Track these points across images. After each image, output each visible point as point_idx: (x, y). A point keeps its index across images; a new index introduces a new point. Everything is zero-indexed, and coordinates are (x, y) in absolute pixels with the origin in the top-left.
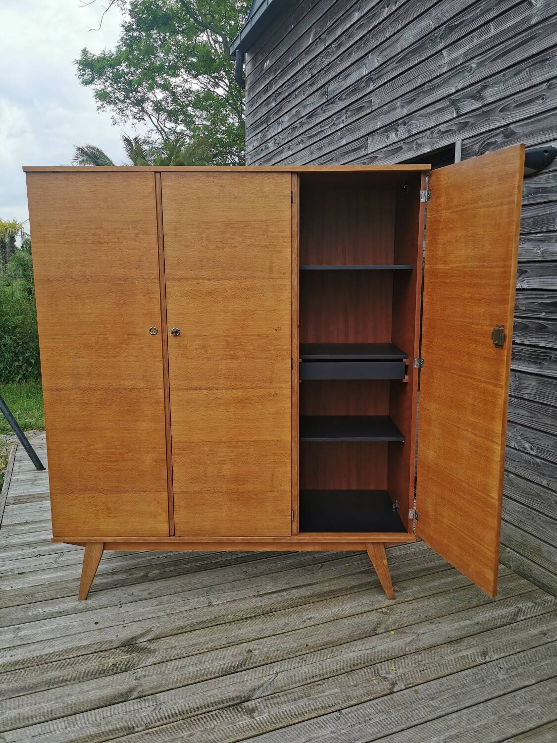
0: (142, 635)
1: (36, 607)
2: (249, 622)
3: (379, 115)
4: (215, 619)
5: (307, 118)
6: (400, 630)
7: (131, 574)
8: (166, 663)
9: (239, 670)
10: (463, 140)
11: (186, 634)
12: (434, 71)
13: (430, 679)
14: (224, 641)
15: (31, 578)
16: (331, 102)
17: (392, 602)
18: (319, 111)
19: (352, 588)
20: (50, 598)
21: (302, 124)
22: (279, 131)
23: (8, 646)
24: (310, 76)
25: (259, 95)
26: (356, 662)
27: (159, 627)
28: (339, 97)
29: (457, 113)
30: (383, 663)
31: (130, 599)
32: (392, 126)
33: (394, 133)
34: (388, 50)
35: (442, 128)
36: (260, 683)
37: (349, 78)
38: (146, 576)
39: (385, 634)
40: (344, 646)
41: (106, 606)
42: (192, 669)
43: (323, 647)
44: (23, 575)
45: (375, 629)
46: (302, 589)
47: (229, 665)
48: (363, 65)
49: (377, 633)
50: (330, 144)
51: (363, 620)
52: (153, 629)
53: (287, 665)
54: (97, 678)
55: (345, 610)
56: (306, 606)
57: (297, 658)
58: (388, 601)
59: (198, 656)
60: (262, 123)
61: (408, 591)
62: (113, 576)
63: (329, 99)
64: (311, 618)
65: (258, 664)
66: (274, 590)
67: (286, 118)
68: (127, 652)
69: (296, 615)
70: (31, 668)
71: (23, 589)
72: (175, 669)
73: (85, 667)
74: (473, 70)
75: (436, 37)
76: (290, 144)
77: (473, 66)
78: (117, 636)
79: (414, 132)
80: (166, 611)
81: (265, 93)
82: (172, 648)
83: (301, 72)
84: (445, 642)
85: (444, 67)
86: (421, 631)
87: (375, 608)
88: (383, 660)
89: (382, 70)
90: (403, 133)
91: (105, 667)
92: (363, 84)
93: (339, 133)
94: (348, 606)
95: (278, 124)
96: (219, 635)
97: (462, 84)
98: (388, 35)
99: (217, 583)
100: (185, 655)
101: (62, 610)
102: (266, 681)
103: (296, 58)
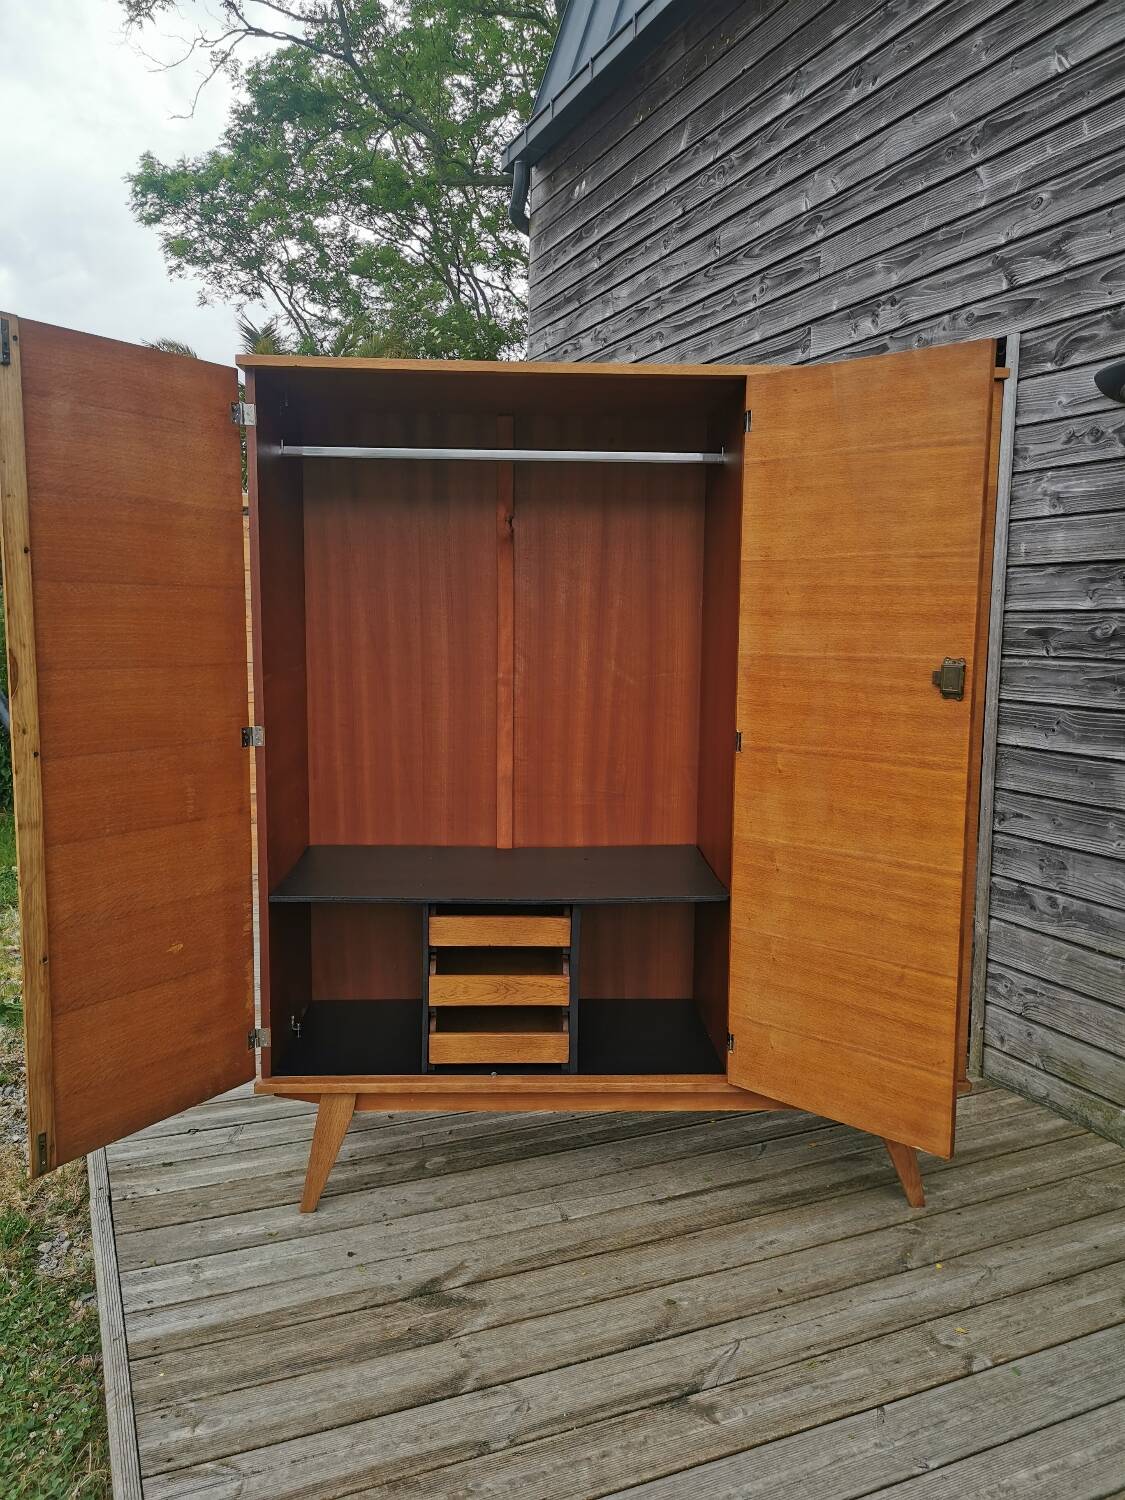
0: (449, 1275)
1: (218, 1227)
2: (651, 1249)
3: (836, 286)
4: (583, 1245)
5: (672, 291)
6: (951, 1262)
7: (390, 1165)
8: (514, 1326)
9: (661, 1337)
10: (1022, 333)
11: (536, 1273)
12: (957, 205)
13: (1037, 1349)
14: (615, 1285)
15: (192, 1173)
16: (729, 259)
17: (919, 1212)
18: (700, 277)
19: (836, 1186)
20: (242, 1209)
21: (660, 303)
22: (608, 315)
23: (185, 1298)
24: (680, 212)
25: (561, 247)
26: (885, 1320)
27: (477, 1260)
28: (746, 251)
29: (1010, 281)
30: (938, 1321)
31: (404, 1209)
32: (867, 306)
33: (870, 319)
34: (857, 166)
35: (977, 310)
36: (710, 1360)
37: (768, 216)
38: (421, 1166)
39: (926, 1269)
40: (854, 1290)
41: (360, 1223)
42: (568, 1336)
43: (813, 1294)
44: (173, 1167)
45: (902, 1260)
46: (737, 1191)
47: (638, 1328)
48: (802, 191)
49: (909, 1267)
50: (722, 341)
51: (875, 1245)
52: (467, 1264)
53: (752, 1327)
54: (385, 1355)
55: (834, 1226)
56: (756, 1220)
57: (768, 1314)
58: (911, 1209)
59: (572, 1312)
60: (568, 300)
61: (945, 1192)
62: (356, 1167)
63: (722, 255)
64: (772, 1243)
65: (695, 1326)
66: (684, 1192)
67: (624, 292)
68: (428, 1306)
69: (741, 1237)
70: (247, 1338)
71: (181, 1193)
72: (537, 1336)
73: (354, 1334)
74: (1044, 204)
75: (963, 143)
76: (632, 340)
77: (1045, 196)
78: (400, 1278)
79: (915, 317)
80: (482, 1231)
81: (576, 243)
82: (516, 1297)
83: (660, 204)
84: (1045, 1281)
85: (982, 198)
86: (992, 1262)
87: (892, 1223)
88: (937, 1314)
89: (842, 202)
90: (889, 317)
91: (394, 1334)
92: (801, 228)
93: (745, 320)
94: (838, 1220)
95: (606, 303)
96: (599, 1275)
97: (1021, 230)
98: (858, 138)
99: (566, 1178)
100: (547, 1311)
101: (274, 1231)
102: (721, 1357)
103: (651, 176)
